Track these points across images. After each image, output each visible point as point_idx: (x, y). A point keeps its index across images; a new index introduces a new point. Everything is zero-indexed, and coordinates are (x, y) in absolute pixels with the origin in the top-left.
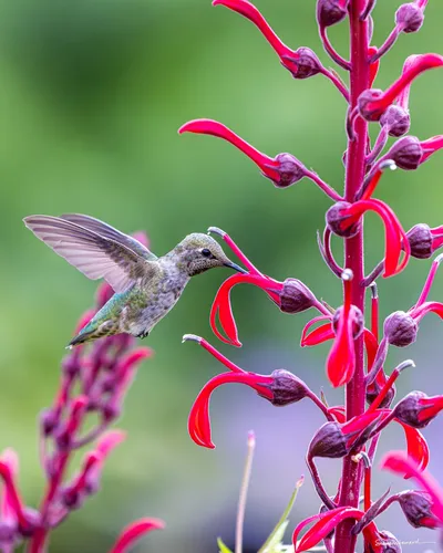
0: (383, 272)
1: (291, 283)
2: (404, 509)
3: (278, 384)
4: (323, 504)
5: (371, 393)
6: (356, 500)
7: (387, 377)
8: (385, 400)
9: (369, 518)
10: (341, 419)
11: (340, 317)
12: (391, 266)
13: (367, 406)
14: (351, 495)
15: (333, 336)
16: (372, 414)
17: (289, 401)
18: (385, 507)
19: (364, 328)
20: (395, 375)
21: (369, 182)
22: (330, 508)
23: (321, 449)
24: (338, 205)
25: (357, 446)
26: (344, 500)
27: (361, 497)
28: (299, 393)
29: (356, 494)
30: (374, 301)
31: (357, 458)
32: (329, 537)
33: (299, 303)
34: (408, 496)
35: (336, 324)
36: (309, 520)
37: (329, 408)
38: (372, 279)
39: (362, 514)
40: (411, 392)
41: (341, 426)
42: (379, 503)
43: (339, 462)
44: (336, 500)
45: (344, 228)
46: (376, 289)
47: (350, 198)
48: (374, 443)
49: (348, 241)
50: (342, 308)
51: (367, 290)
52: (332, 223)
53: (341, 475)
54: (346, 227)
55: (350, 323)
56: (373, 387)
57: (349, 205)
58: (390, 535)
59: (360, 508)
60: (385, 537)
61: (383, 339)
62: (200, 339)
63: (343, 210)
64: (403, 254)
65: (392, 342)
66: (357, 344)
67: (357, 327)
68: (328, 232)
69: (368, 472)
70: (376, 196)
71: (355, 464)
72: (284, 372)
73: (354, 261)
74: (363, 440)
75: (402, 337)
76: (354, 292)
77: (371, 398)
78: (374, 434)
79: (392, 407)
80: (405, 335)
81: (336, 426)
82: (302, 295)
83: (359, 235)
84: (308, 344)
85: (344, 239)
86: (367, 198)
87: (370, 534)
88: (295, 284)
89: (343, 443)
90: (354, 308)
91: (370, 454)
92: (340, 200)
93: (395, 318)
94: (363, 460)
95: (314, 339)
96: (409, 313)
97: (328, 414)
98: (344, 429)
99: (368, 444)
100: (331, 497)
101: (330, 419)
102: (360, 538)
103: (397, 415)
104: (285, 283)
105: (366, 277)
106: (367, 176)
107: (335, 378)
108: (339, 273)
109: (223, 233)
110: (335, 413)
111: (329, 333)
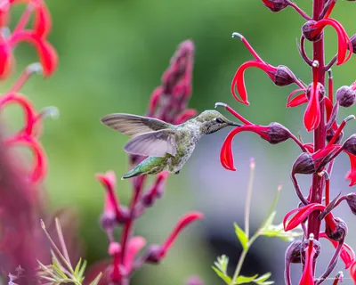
0: (337, 62)
1: (282, 68)
2: (349, 204)
3: (273, 131)
4: (300, 202)
5: (329, 135)
6: (321, 199)
7: (339, 126)
8: (338, 139)
9: (329, 210)
10: (311, 151)
11: (312, 88)
12: (341, 59)
13: (326, 143)
14: (318, 196)
15: (306, 101)
16: (330, 147)
17: (280, 141)
18: (338, 203)
19: (325, 97)
20: (344, 124)
21: (327, 8)
22: (306, 204)
23: (300, 168)
24: (309, 22)
25: (321, 166)
26: (314, 199)
27: (324, 198)
28: (286, 136)
29: (321, 196)
30: (330, 80)
31: (321, 174)
32: (304, 222)
33: (285, 80)
34: (352, 197)
35: (309, 94)
36: (293, 211)
37: (303, 145)
38: (329, 67)
39: (323, 208)
40: (351, 134)
41: (311, 155)
42: (334, 201)
43: (310, 177)
44: (308, 199)
45: (312, 37)
46: (335, 72)
47: (316, 18)
48: (331, 165)
49: (315, 45)
50: (312, 84)
51: (326, 73)
52: (305, 33)
53: (311, 184)
54: (314, 35)
55: (317, 92)
56: (330, 131)
57: (316, 23)
58: (341, 220)
59: (323, 204)
60: (338, 221)
61: (335, 102)
62: (226, 105)
63: (312, 25)
64: (348, 52)
65: (341, 105)
66: (321, 104)
67: (321, 95)
68: (303, 38)
69: (327, 182)
70: (332, 16)
71: (320, 177)
72: (276, 124)
73: (318, 55)
74: (324, 163)
75: (346, 101)
76: (319, 74)
77: (329, 138)
78: (331, 159)
79: (342, 143)
80: (349, 100)
81: (308, 155)
82: (288, 76)
83: (321, 41)
84: (292, 106)
85: (312, 43)
86: (326, 18)
87: (329, 219)
88: (284, 68)
89: (312, 165)
90: (319, 84)
91: (329, 172)
92: (309, 19)
93: (343, 90)
94: (325, 175)
95: (295, 102)
96: (351, 87)
97: (303, 148)
98: (313, 157)
99: (327, 166)
100: (306, 198)
101: (305, 151)
102: (323, 222)
103: (345, 148)
104: (278, 68)
105: (326, 65)
106: (326, 5)
107: (308, 127)
108: (310, 64)
109: (242, 37)
110: (308, 148)
111: (304, 99)
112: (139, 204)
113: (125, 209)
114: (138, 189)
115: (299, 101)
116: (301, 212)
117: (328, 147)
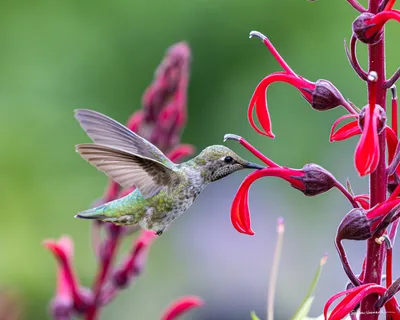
1: (323, 83)
3: (310, 176)
4: (349, 281)
5: (391, 182)
6: (379, 277)
9: (391, 294)
10: (365, 206)
11: (367, 113)
13: (388, 195)
14: (375, 273)
15: (359, 132)
16: (393, 201)
17: (320, 191)
19: (385, 126)
22: (357, 285)
23: (349, 232)
24: (363, 16)
25: (380, 228)
26: (369, 277)
27: (384, 276)
28: (327, 184)
29: (379, 273)
31: (380, 240)
32: (356, 310)
33: (327, 102)
35: (362, 120)
36: (338, 295)
37: (354, 197)
38: (392, 82)
39: (383, 290)
41: (366, 212)
42: (399, 280)
43: (365, 243)
44: (361, 278)
45: (368, 36)
47: (373, 9)
48: (394, 227)
49: (371, 48)
50: (367, 106)
51: (389, 91)
52: (357, 32)
53: (366, 255)
54: (371, 34)
55: (375, 119)
56: (394, 177)
57: (373, 16)
59: (383, 285)
62: (239, 138)
63: (367, 20)
66: (381, 138)
67: (381, 124)
68: (354, 40)
69: (389, 253)
70: (398, 6)
71: (378, 245)
72: (314, 166)
73: (377, 63)
74: (385, 224)
76: (377, 93)
77: (392, 188)
78: (395, 218)
81: (361, 212)
82: (331, 95)
83: (381, 44)
84: (338, 139)
85: (367, 46)
86: (389, 9)
87: (391, 307)
88: (326, 84)
89: (367, 227)
90: (378, 107)
91: (391, 237)
92: (363, 11)
94: (386, 242)
95: (341, 134)
97: (353, 202)
98: (369, 214)
99: (389, 228)
100: (357, 276)
101: (356, 206)
102: (383, 312)
104: (317, 83)
105: (387, 80)
107: (362, 170)
108: (365, 77)
109: (264, 37)
110: (361, 202)
111: (355, 129)
112: (108, 285)
113: (86, 293)
114: (106, 262)
115: (349, 132)
116: (351, 296)
117: (390, 199)
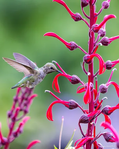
0: (99, 73)
2: (104, 137)
3: (71, 104)
4: (83, 136)
5: (95, 106)
6: (91, 135)
7: (100, 102)
8: (99, 108)
9: (95, 140)
10: (87, 113)
11: (87, 85)
12: (101, 72)
13: (94, 109)
14: (90, 133)
15: (85, 91)
16: (96, 112)
17: (74, 108)
18: (99, 137)
19: (93, 89)
20: (102, 101)
22: (85, 137)
23: (82, 121)
24: (87, 55)
25: (92, 120)
26: (88, 135)
27: (93, 134)
28: (76, 106)
29: (91, 133)
31: (92, 123)
32: (84, 145)
33: (76, 82)
34: (105, 134)
36: (79, 140)
37: (84, 110)
38: (96, 75)
39: (93, 138)
40: (106, 106)
41: (87, 115)
42: (98, 135)
43: (87, 125)
44: (86, 135)
45: (88, 61)
46: (97, 78)
47: (90, 53)
48: (96, 119)
49: (89, 65)
50: (88, 83)
51: (94, 78)
52: (85, 60)
54: (89, 61)
55: (90, 87)
56: (96, 104)
57: (89, 55)
58: (101, 144)
59: (93, 137)
60: (99, 145)
61: (99, 92)
62: (50, 91)
63: (88, 57)
64: (104, 68)
65: (101, 92)
66: (92, 93)
67: (92, 88)
68: (84, 63)
69: (95, 127)
70: (97, 53)
71: (91, 125)
72: (72, 100)
73: (91, 70)
74: (93, 119)
75: (104, 91)
76: (91, 79)
77: (95, 107)
78: (96, 117)
79: (101, 110)
80: (104, 90)
81: (86, 115)
82: (77, 79)
83: (92, 63)
86: (94, 53)
87: (95, 144)
88: (75, 76)
89: (88, 119)
90: (91, 83)
91: (95, 122)
92: (86, 54)
93: (102, 86)
94: (93, 124)
95: (80, 91)
96: (106, 84)
97: (84, 112)
98: (88, 116)
99: (95, 120)
100: (85, 134)
101: (85, 113)
102: (93, 145)
103: (102, 112)
104: (72, 76)
105: (94, 75)
106: (94, 48)
107: (86, 103)
108: (87, 74)
109: (56, 63)
110: (86, 111)
113: (5, 139)
115: (83, 90)
116: (83, 140)
